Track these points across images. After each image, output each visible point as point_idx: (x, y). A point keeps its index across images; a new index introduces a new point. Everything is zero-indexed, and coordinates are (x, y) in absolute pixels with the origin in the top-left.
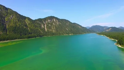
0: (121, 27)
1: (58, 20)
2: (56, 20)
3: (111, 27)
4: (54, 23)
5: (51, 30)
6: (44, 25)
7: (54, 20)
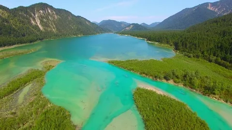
0: (143, 23)
1: (55, 11)
2: (52, 11)
3: (132, 24)
4: (51, 16)
5: (49, 29)
6: (34, 19)
7: (49, 11)
